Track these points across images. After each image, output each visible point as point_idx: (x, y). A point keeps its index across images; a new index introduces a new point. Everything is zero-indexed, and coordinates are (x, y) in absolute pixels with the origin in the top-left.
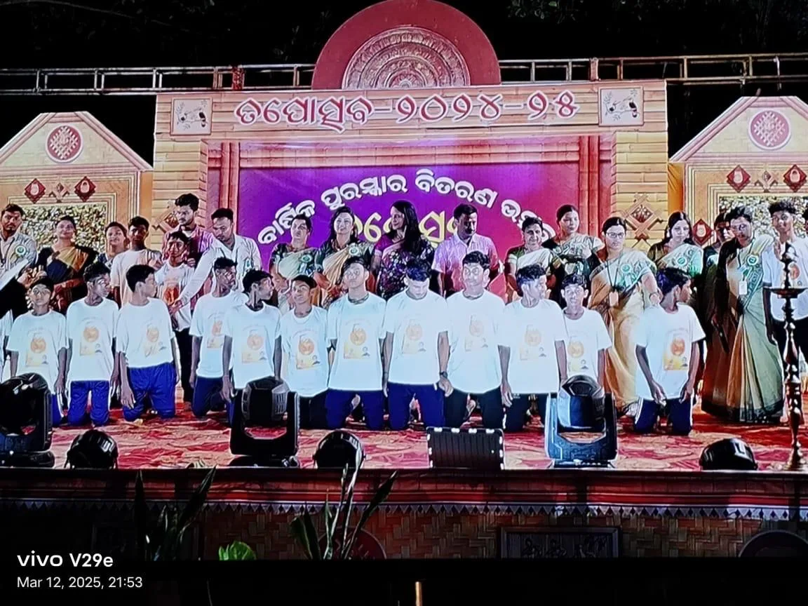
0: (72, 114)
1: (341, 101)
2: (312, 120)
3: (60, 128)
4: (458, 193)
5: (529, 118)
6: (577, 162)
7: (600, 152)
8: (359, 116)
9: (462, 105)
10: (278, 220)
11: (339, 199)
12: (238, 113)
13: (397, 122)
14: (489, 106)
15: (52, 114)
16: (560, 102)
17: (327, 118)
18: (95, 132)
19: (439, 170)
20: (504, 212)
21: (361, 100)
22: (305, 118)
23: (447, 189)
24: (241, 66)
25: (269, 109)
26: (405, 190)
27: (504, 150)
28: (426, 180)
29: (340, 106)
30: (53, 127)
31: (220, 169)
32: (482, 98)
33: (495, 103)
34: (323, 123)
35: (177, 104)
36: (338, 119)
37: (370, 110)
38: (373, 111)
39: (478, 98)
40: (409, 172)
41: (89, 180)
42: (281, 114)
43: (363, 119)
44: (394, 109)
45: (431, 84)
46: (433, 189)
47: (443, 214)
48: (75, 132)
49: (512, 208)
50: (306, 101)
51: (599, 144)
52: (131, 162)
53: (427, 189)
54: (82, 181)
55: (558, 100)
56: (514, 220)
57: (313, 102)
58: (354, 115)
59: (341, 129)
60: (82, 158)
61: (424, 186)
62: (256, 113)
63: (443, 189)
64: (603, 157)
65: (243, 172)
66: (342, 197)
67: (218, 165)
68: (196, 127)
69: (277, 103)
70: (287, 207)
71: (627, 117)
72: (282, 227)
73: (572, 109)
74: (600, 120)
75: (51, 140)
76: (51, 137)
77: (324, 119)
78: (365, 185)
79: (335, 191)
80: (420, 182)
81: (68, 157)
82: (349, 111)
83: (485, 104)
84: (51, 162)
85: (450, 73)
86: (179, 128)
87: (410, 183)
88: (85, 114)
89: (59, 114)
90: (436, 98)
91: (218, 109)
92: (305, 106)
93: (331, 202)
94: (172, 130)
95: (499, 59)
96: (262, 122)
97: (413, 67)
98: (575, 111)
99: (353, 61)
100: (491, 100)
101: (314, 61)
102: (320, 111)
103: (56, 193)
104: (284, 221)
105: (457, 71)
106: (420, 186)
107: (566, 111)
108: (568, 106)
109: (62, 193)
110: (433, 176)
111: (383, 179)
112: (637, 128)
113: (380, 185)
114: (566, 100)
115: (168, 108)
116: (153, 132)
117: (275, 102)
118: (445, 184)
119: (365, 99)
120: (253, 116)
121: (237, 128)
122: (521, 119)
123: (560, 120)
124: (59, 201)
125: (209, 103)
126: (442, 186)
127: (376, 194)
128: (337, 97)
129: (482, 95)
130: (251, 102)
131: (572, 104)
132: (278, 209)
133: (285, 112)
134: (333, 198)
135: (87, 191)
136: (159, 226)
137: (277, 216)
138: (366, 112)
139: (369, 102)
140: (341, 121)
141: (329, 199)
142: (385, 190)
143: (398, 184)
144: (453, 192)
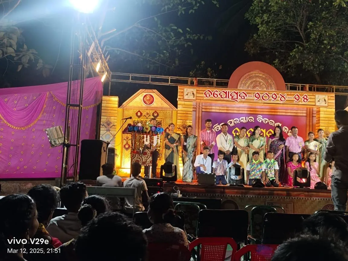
0: (151, 90)
1: (237, 92)
2: (228, 98)
3: (147, 95)
4: (270, 123)
5: (294, 102)
6: (306, 116)
7: (312, 113)
8: (243, 97)
9: (274, 96)
10: (214, 128)
11: (233, 123)
12: (205, 94)
13: (255, 100)
14: (282, 97)
15: (144, 90)
16: (304, 98)
17: (233, 97)
18: (158, 96)
19: (264, 116)
20: (283, 130)
21: (243, 93)
22: (226, 97)
23: (267, 122)
25: (215, 93)
26: (254, 122)
27: (284, 111)
28: (260, 119)
29: (237, 94)
30: (145, 94)
31: (196, 111)
32: (280, 95)
33: (284, 96)
34: (232, 99)
35: (185, 89)
36: (236, 98)
37: (246, 96)
38: (247, 96)
39: (279, 95)
40: (255, 115)
41: (157, 112)
42: (218, 95)
43: (244, 98)
44: (254, 96)
45: (265, 89)
46: (262, 121)
47: (265, 130)
48: (152, 96)
49: (286, 129)
50: (226, 92)
51: (312, 111)
52: (171, 107)
53: (260, 122)
54: (154, 112)
55: (303, 97)
56: (287, 133)
57: (229, 92)
58: (241, 97)
59: (237, 101)
60: (154, 105)
61: (259, 121)
62: (210, 94)
63: (265, 122)
64: (314, 115)
65: (203, 113)
66: (234, 123)
67: (195, 110)
68: (191, 97)
69: (217, 92)
70: (217, 125)
71: (323, 104)
72: (215, 131)
73: (307, 100)
74: (315, 104)
75: (144, 98)
76: (144, 97)
77: (232, 98)
78: (241, 119)
79: (232, 120)
80: (258, 119)
81: (150, 104)
82: (240, 95)
83: (281, 96)
84: (144, 105)
85: (271, 86)
86: (186, 97)
87: (255, 119)
88: (155, 91)
89: (147, 90)
90: (266, 94)
91: (198, 92)
92: (226, 93)
93: (230, 124)
94: (184, 97)
95: (285, 83)
96: (213, 97)
97: (260, 83)
98: (308, 101)
99: (241, 80)
100: (283, 95)
101: (229, 79)
102: (231, 95)
103: (146, 116)
104: (216, 129)
105: (273, 85)
106: (258, 120)
107: (305, 100)
108: (306, 99)
109: (148, 116)
110: (262, 118)
111: (247, 117)
112: (326, 107)
113: (246, 120)
114: (305, 97)
115: (182, 91)
116: (177, 98)
117: (216, 91)
118: (266, 120)
119: (245, 92)
120: (209, 95)
121: (204, 99)
122: (292, 102)
123: (304, 103)
124: (147, 118)
125: (195, 90)
126: (265, 121)
127: (244, 122)
128: (236, 91)
129: (280, 94)
130: (209, 91)
131: (307, 99)
132: (214, 125)
133: (220, 94)
134: (231, 122)
135: (156, 115)
136: (180, 128)
138: (245, 96)
139: (246, 93)
140: (237, 99)
141: (230, 123)
142: (247, 121)
143: (251, 119)
144: (268, 123)
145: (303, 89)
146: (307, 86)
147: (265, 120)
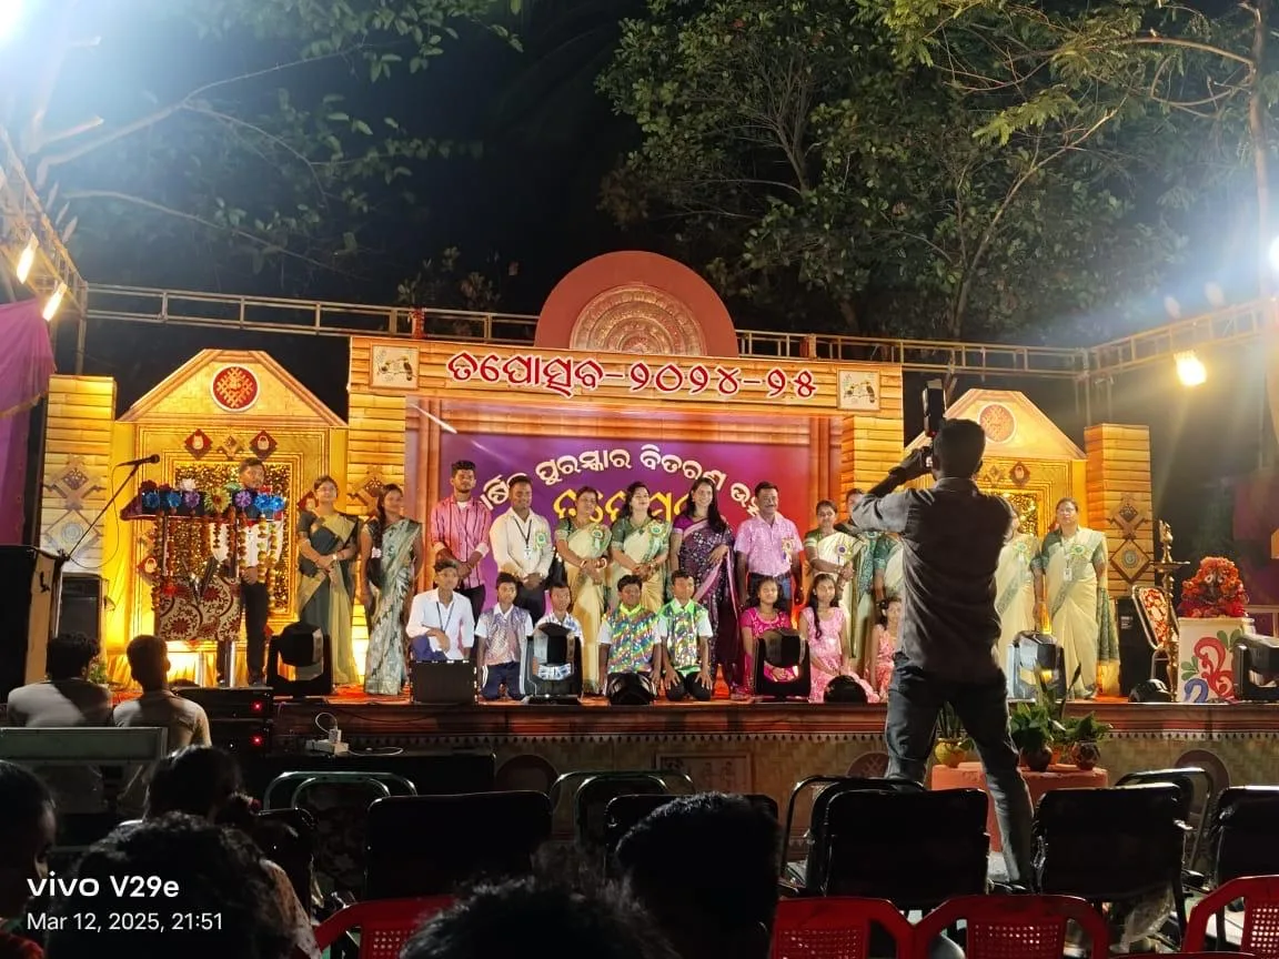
0: (245, 353)
1: (569, 361)
2: (537, 382)
3: (229, 369)
4: (686, 472)
5: (768, 396)
6: (808, 446)
7: (830, 436)
8: (589, 380)
9: (698, 375)
10: (486, 494)
11: (555, 473)
12: (451, 367)
13: (631, 390)
14: (727, 380)
15: (218, 351)
16: (799, 381)
17: (555, 380)
18: (273, 377)
19: (665, 446)
20: (733, 496)
21: (590, 363)
22: (528, 379)
23: (675, 468)
24: (426, 310)
25: (487, 365)
26: (629, 467)
27: (734, 428)
28: (652, 457)
29: (567, 367)
30: (220, 367)
31: (417, 430)
32: (720, 371)
33: (734, 377)
34: (549, 386)
35: (377, 351)
36: (565, 382)
37: (601, 375)
38: (604, 377)
39: (716, 370)
40: (634, 445)
41: (268, 435)
42: (501, 371)
43: (593, 384)
44: (627, 375)
45: (667, 352)
46: (659, 466)
47: (669, 495)
48: (248, 375)
49: (742, 492)
50: (529, 359)
51: (830, 429)
52: (324, 418)
53: (653, 467)
54: (259, 435)
55: (797, 378)
56: (744, 505)
57: (537, 360)
58: (583, 378)
59: (569, 394)
60: (258, 407)
61: (650, 463)
62: (471, 369)
63: (669, 468)
64: (834, 443)
65: (445, 436)
66: (559, 471)
67: (415, 426)
68: (400, 380)
69: (496, 359)
70: (496, 480)
71: (864, 403)
72: (491, 502)
73: (811, 389)
74: (839, 402)
75: (219, 383)
77: (550, 381)
78: (585, 459)
79: (551, 463)
80: (645, 459)
81: (241, 406)
82: (577, 374)
83: (722, 377)
84: (218, 409)
85: (687, 341)
86: (379, 380)
87: (635, 459)
88: (261, 355)
89: (227, 352)
90: (671, 367)
91: (426, 360)
92: (528, 364)
93: (547, 476)
94: (371, 381)
95: (736, 327)
96: (480, 380)
97: (648, 330)
98: (814, 392)
99: (582, 318)
100: (729, 373)
101: (538, 314)
102: (546, 372)
103: (227, 449)
104: (493, 496)
105: (693, 338)
106: (645, 463)
107: (805, 391)
108: (807, 385)
109: (234, 449)
110: (659, 453)
111: (605, 453)
112: (874, 414)
113: (601, 460)
114: (805, 379)
115: (365, 355)
116: (347, 381)
117: (493, 357)
118: (672, 462)
119: (594, 361)
120: (468, 372)
121: (450, 384)
122: (762, 396)
123: (798, 400)
124: (230, 459)
125: (415, 353)
126: (668, 464)
127: (597, 469)
128: (566, 356)
129: (719, 367)
130: (465, 355)
131: (811, 384)
132: (486, 481)
133: (505, 369)
134: (549, 471)
135: (267, 447)
136: (357, 495)
137: (485, 489)
138: (597, 376)
139: (600, 366)
140: (569, 385)
141: (544, 473)
142: (607, 465)
143: (620, 458)
144: (680, 470)
145: (797, 350)
146: (812, 340)
147: (669, 462)
